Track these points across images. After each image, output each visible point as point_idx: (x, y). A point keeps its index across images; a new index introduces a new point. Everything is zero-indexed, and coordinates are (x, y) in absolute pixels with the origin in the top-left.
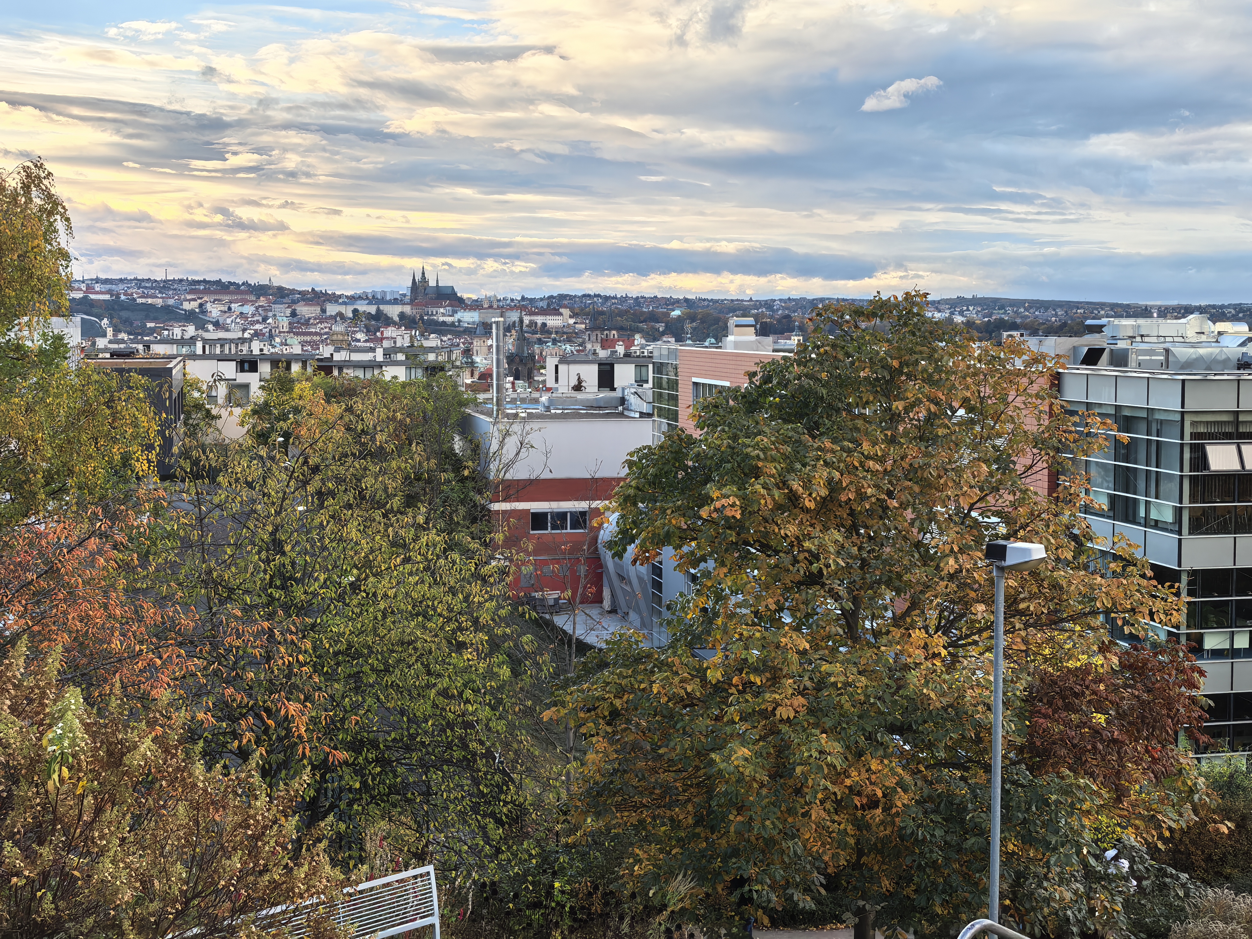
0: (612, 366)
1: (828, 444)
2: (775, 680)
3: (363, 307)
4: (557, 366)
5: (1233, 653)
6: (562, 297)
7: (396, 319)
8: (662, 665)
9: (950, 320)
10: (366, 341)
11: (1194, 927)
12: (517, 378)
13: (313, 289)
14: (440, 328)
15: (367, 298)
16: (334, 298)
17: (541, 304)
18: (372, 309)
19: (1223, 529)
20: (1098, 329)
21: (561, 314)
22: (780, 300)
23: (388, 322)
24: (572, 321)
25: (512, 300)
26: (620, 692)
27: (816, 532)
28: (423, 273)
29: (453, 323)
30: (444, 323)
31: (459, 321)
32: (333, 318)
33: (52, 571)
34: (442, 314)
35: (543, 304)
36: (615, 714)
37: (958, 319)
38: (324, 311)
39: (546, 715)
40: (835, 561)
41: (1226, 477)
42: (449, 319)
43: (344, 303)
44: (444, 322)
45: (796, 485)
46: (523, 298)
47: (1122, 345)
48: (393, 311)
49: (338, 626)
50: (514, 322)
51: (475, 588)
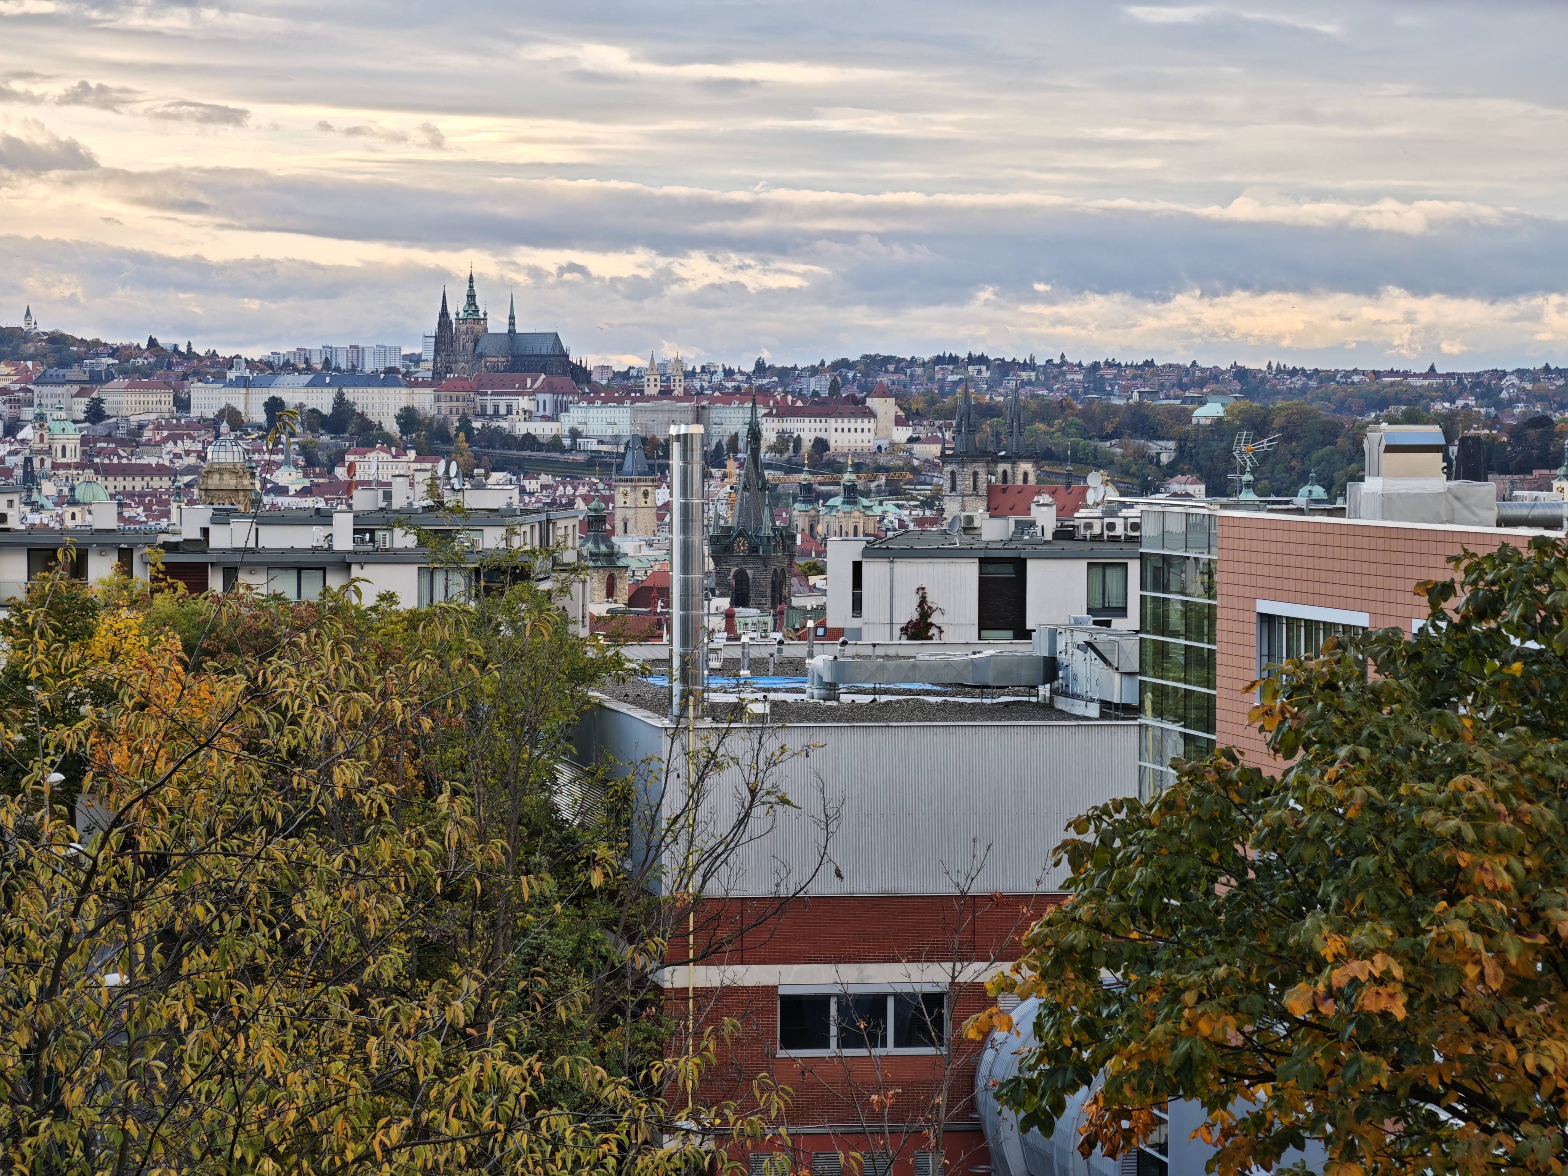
0: (1020, 565)
3: (296, 395)
4: (857, 567)
6: (875, 364)
7: (392, 427)
10: (304, 492)
12: (740, 599)
13: (152, 342)
14: (519, 456)
15: (309, 368)
16: (214, 368)
17: (812, 384)
18: (324, 400)
21: (871, 414)
22: (1521, 373)
23: (368, 436)
24: (902, 434)
25: (729, 373)
28: (471, 296)
29: (557, 439)
30: (530, 441)
31: (575, 434)
32: (212, 425)
34: (525, 415)
35: (820, 385)
38: (182, 404)
42: (543, 430)
43: (244, 383)
44: (528, 436)
46: (761, 368)
48: (383, 406)
50: (735, 438)
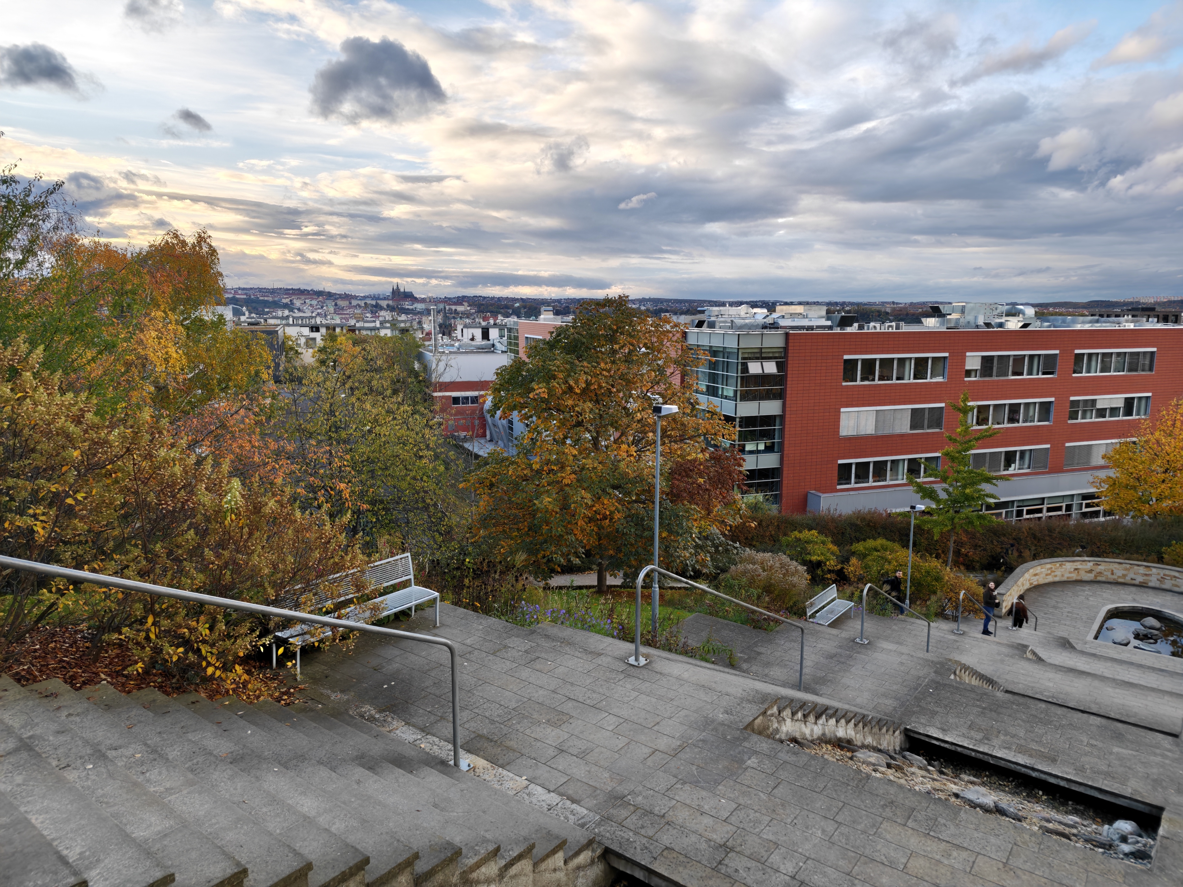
0: (488, 329)
1: (585, 364)
2: (562, 468)
3: (369, 302)
4: (462, 329)
5: (758, 452)
6: (464, 297)
7: (385, 307)
8: (513, 463)
9: (639, 308)
10: (371, 317)
11: (740, 567)
12: (444, 335)
13: (345, 293)
14: (406, 312)
15: (371, 297)
16: (355, 297)
18: (374, 302)
19: (754, 399)
20: (703, 312)
21: (464, 305)
22: (564, 299)
23: (382, 308)
24: (469, 308)
25: (440, 298)
26: (494, 475)
27: (581, 403)
28: (398, 286)
29: (413, 309)
30: (408, 309)
31: (416, 308)
32: (355, 307)
33: (223, 426)
34: (407, 305)
35: (455, 300)
36: (492, 485)
37: (643, 308)
38: (350, 303)
39: (461, 486)
40: (588, 416)
41: (756, 377)
42: (410, 307)
43: (360, 300)
45: (572, 383)
46: (445, 297)
47: (713, 319)
48: (384, 303)
49: (363, 449)
50: (442, 309)
51: (427, 431)
